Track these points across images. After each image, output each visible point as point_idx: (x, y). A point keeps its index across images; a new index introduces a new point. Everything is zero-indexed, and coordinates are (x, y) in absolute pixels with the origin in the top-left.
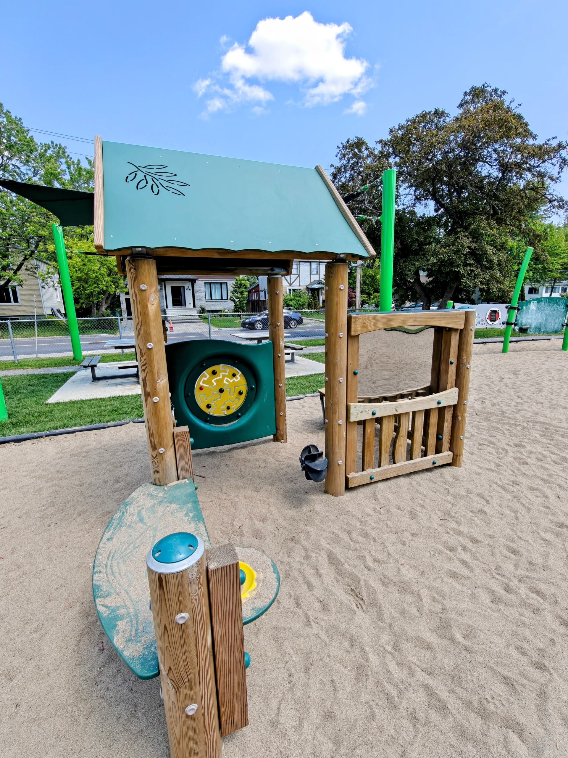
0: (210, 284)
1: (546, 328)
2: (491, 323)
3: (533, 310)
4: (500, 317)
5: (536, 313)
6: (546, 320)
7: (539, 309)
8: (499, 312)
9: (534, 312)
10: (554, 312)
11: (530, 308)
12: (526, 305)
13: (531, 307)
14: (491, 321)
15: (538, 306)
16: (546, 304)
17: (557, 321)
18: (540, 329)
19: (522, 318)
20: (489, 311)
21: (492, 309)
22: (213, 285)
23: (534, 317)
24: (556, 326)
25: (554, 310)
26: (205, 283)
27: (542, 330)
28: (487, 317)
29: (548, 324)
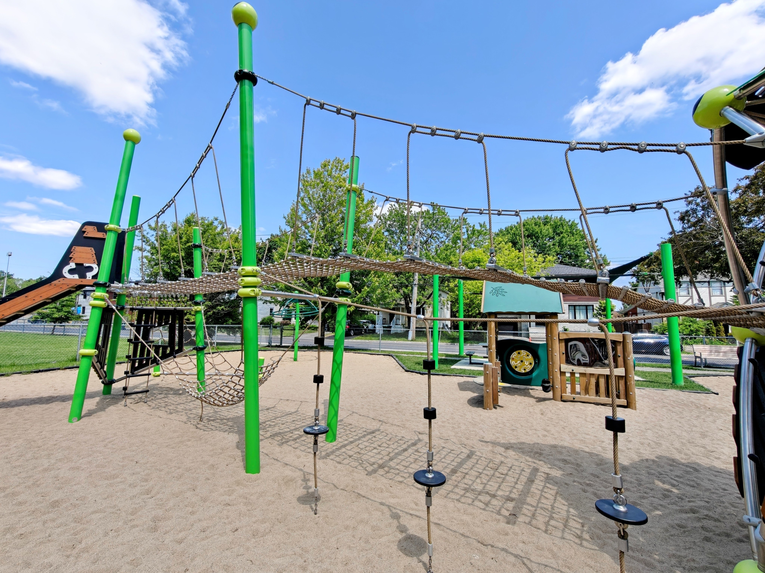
0: (575, 306)
22: (577, 308)
26: (569, 306)
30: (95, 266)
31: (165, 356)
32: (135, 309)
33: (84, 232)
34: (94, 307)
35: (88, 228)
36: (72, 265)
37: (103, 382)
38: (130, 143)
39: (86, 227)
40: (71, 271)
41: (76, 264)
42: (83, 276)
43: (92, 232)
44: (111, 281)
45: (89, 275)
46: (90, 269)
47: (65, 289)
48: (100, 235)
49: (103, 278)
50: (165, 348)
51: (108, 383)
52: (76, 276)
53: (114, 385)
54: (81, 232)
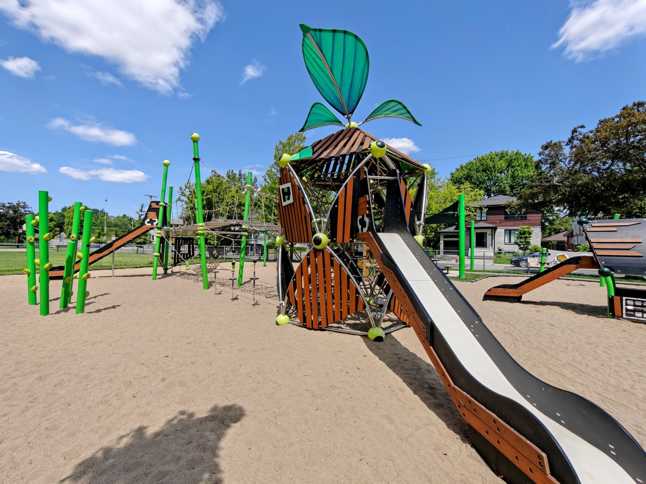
0: (510, 230)
22: (513, 232)
26: (505, 230)
30: (156, 220)
31: (187, 258)
32: (174, 238)
33: (151, 206)
34: (157, 237)
35: (153, 204)
36: (148, 220)
37: (164, 269)
38: (166, 167)
39: (152, 203)
40: (148, 222)
41: (150, 219)
42: (152, 224)
43: (154, 206)
44: (163, 226)
45: (155, 224)
46: (155, 221)
47: (146, 229)
48: (157, 207)
49: (159, 225)
50: (187, 254)
51: (166, 269)
52: (150, 224)
53: (168, 270)
54: (150, 206)
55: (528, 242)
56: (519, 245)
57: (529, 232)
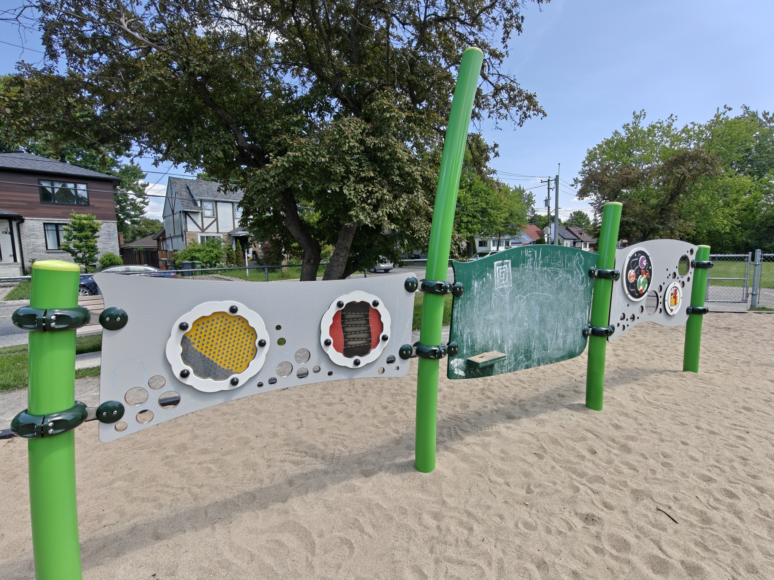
0: (57, 225)
1: (545, 348)
2: (349, 362)
3: (502, 290)
4: (386, 331)
5: (512, 301)
6: (542, 321)
7: (518, 285)
8: (380, 308)
9: (507, 297)
10: (561, 296)
11: (492, 284)
12: (481, 275)
13: (497, 281)
14: (348, 353)
15: (517, 275)
16: (538, 269)
17: (570, 323)
18: (528, 355)
19: (472, 325)
20: (333, 310)
21: (346, 300)
23: (509, 315)
24: (570, 339)
25: (560, 288)
26: (44, 224)
27: (535, 356)
28: (326, 335)
29: (549, 336)
55: (92, 248)
56: (74, 254)
57: (91, 227)
